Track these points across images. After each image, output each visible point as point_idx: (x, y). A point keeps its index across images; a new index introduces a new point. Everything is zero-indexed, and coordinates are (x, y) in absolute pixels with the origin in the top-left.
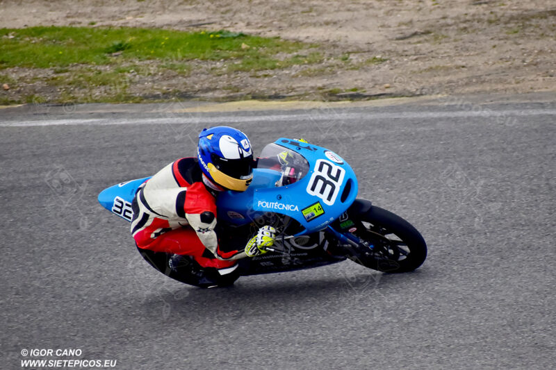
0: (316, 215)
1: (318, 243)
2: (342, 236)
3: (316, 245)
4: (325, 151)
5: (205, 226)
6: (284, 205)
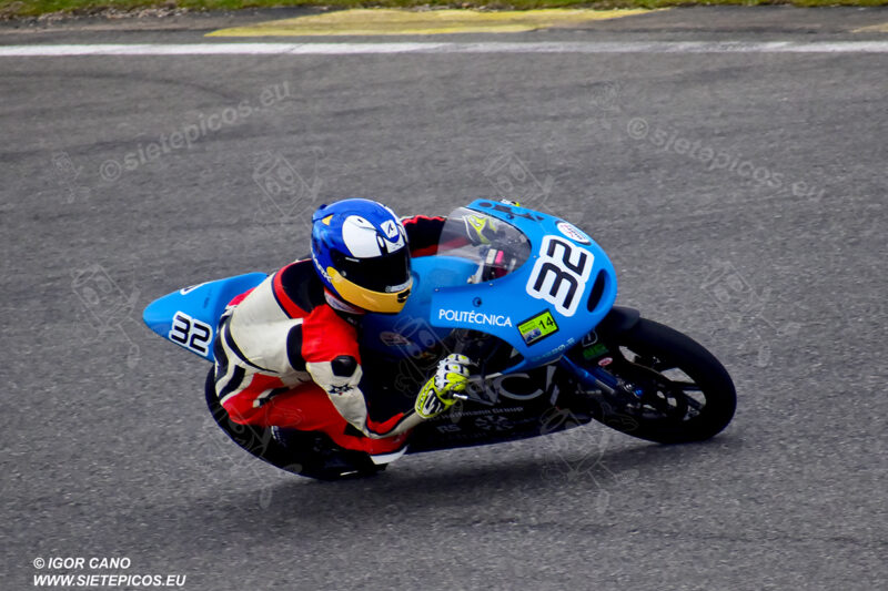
0: (544, 333)
1: (543, 388)
2: (587, 374)
3: (539, 392)
4: (557, 222)
5: (341, 381)
6: (485, 317)
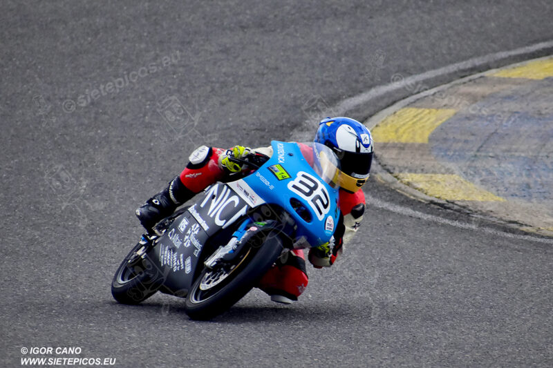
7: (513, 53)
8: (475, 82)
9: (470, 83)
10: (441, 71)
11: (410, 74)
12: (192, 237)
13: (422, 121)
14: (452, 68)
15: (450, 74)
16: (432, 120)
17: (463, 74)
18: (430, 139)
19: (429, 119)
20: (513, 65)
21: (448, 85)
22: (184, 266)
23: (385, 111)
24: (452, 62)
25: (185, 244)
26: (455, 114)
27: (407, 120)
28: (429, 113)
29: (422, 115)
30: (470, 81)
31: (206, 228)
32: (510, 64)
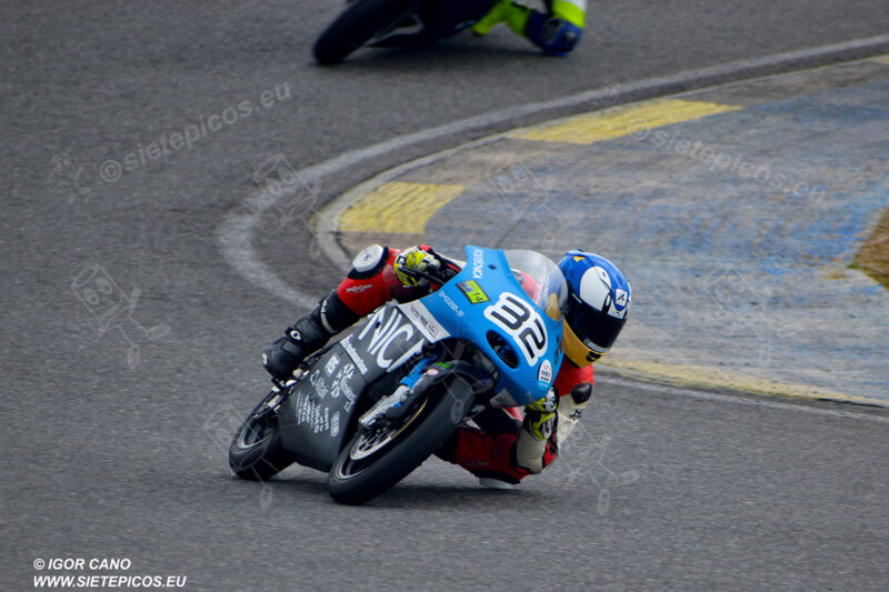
7: (548, 105)
8: (492, 147)
9: (486, 148)
10: (442, 130)
11: (398, 134)
12: (344, 383)
13: (416, 202)
14: (459, 126)
15: (455, 135)
16: (430, 200)
17: (475, 134)
18: (428, 228)
19: (426, 199)
20: (548, 123)
21: (453, 151)
22: (330, 425)
23: (362, 187)
24: (458, 117)
25: (333, 393)
26: (464, 193)
27: (394, 200)
28: (426, 190)
29: (414, 194)
30: (486, 144)
31: (364, 370)
32: (544, 120)
